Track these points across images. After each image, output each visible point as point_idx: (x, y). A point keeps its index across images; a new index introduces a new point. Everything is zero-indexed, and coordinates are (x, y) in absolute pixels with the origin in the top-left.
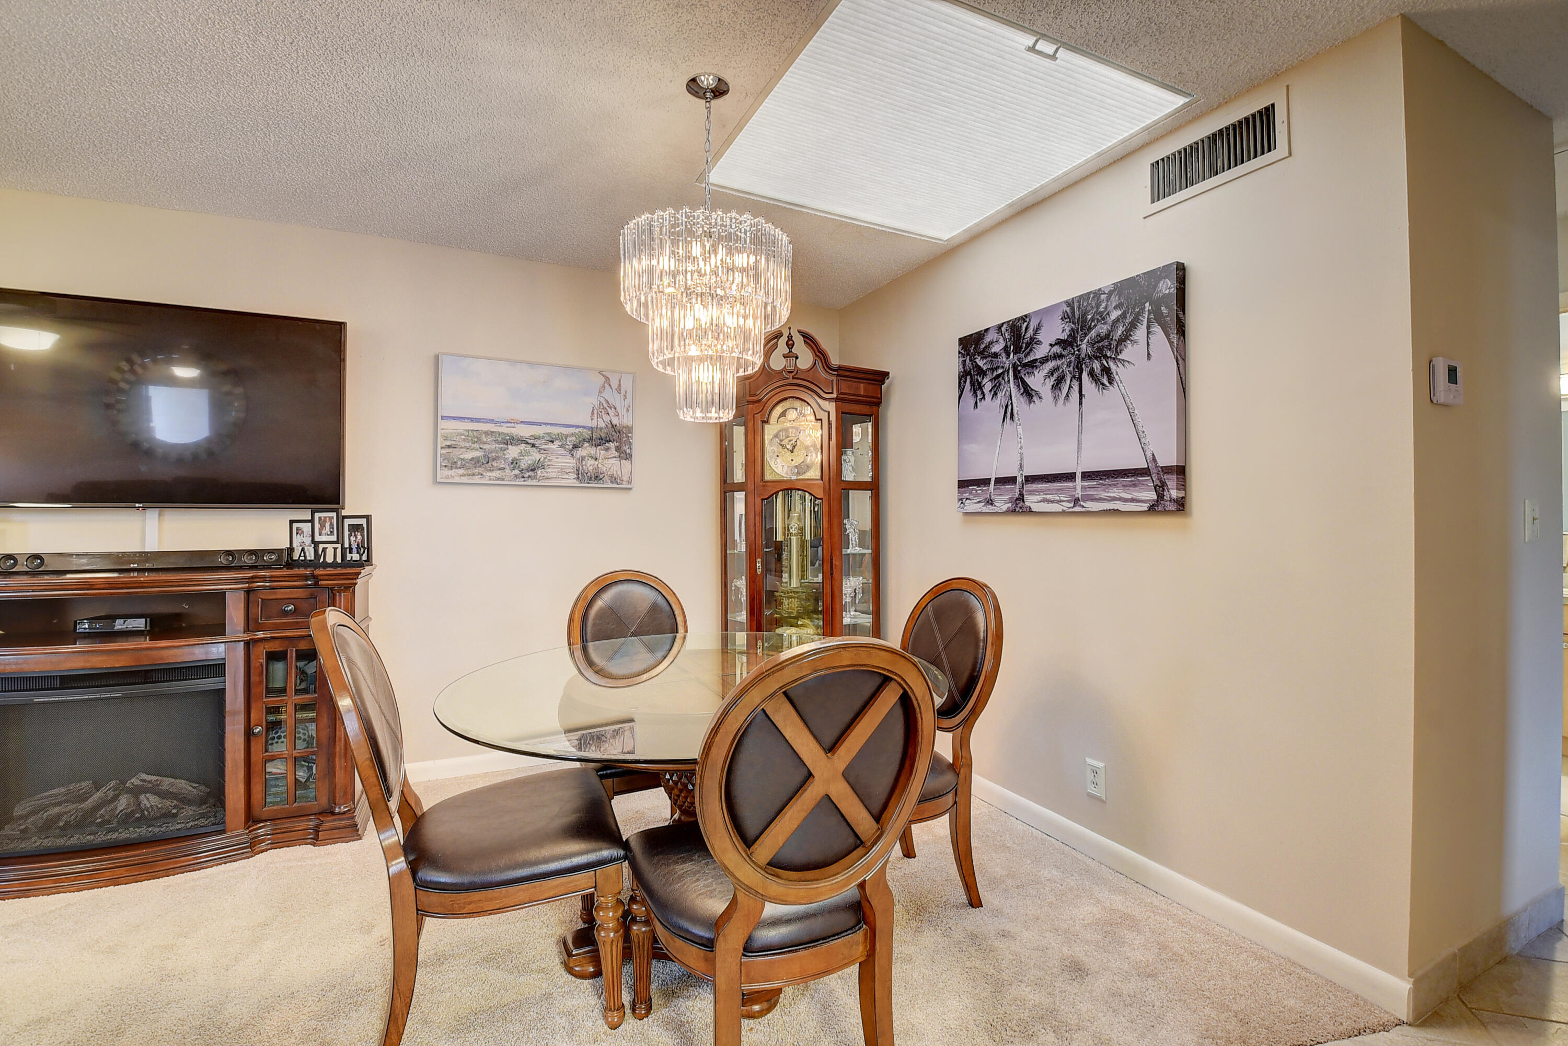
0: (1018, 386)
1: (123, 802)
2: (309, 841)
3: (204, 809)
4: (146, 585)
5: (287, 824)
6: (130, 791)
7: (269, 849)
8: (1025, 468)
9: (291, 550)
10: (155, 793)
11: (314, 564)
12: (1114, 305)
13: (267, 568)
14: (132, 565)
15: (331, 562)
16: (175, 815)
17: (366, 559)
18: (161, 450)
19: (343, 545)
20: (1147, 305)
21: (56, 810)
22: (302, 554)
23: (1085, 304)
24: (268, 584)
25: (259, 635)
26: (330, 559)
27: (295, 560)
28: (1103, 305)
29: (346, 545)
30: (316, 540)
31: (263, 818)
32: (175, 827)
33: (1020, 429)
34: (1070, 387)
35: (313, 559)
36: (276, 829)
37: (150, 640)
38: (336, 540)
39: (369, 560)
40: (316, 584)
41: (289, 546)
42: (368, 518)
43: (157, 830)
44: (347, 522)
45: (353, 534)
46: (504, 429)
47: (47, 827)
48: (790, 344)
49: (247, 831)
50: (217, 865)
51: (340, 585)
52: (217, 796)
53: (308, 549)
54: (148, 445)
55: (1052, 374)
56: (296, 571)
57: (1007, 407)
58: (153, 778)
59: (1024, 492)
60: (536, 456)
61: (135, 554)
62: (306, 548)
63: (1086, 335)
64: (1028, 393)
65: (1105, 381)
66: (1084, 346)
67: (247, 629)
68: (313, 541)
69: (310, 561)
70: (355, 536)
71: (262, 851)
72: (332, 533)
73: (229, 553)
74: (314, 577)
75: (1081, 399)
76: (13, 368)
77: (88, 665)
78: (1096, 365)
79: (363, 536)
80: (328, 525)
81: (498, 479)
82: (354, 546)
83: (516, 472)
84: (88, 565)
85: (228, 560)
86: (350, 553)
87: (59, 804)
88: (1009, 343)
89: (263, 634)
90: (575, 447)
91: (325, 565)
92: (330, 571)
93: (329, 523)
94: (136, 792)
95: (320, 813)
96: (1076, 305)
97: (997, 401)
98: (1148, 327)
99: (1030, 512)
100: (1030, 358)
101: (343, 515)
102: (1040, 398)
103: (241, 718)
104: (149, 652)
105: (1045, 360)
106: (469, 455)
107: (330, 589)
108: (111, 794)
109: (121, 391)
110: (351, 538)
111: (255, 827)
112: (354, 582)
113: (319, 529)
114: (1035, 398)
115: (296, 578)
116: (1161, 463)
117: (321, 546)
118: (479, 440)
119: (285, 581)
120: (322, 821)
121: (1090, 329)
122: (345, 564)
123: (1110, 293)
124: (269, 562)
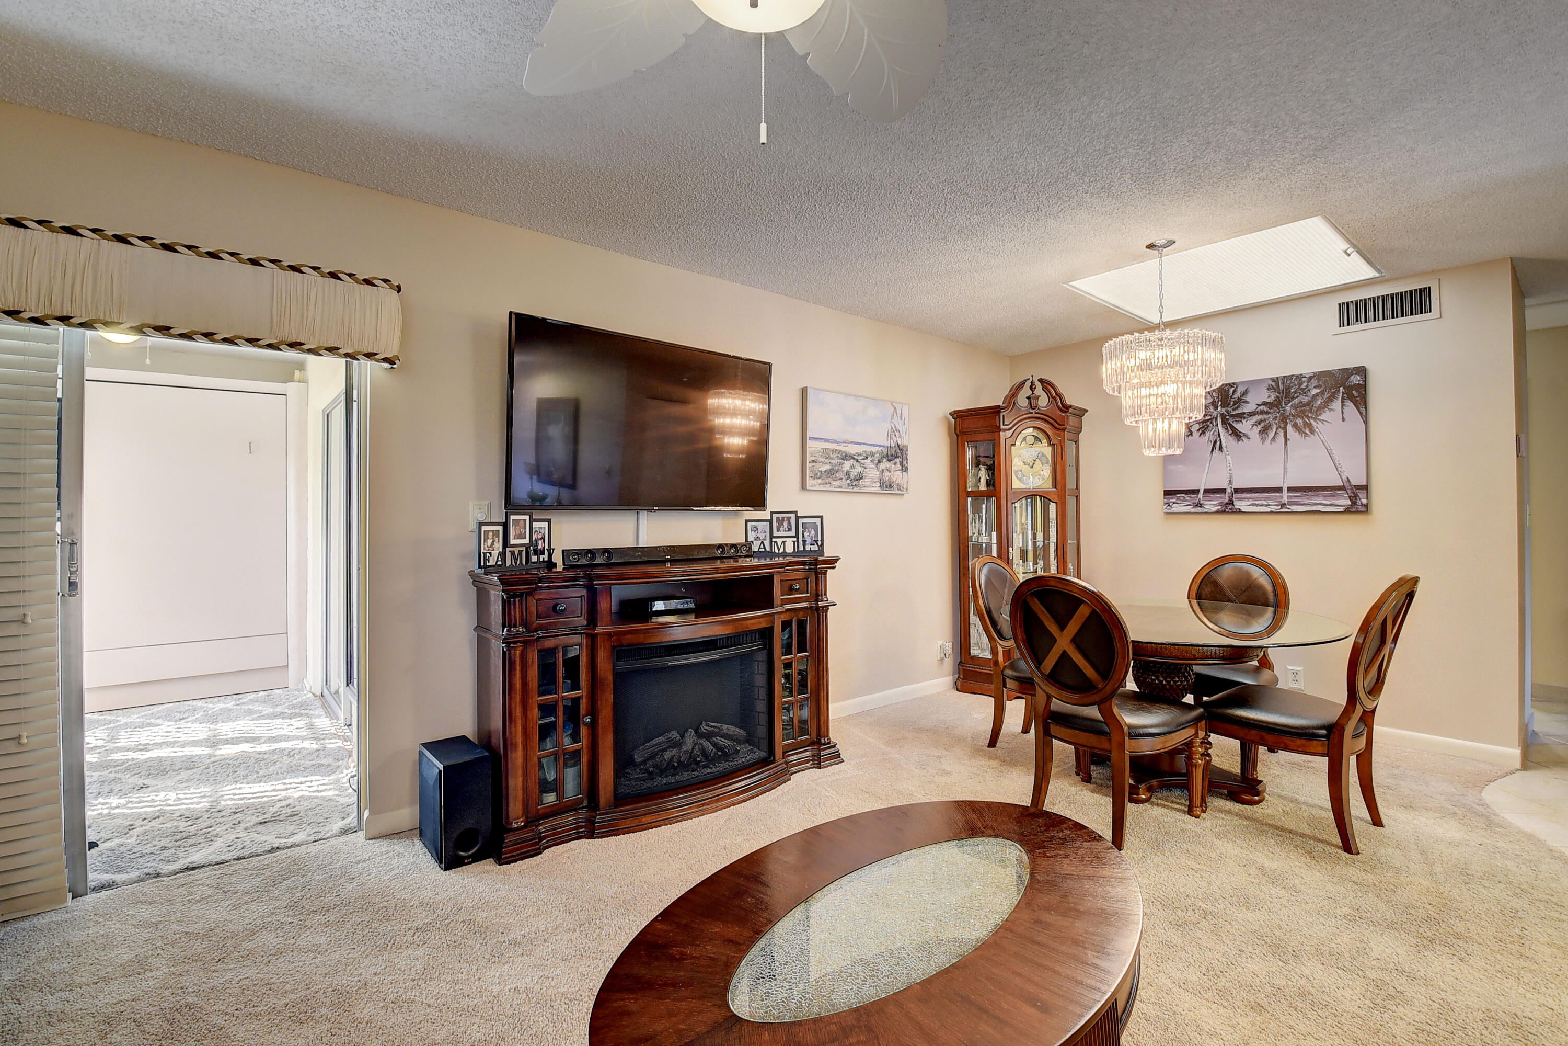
0: (1227, 429)
8: (1234, 483)
12: (1313, 386)
20: (1341, 388)
22: (760, 547)
23: (1289, 382)
26: (789, 550)
28: (1305, 384)
29: (801, 539)
30: (775, 535)
33: (1229, 458)
34: (1276, 433)
35: (772, 550)
38: (791, 535)
45: (807, 530)
46: (841, 448)
48: (1032, 388)
53: (766, 542)
55: (1259, 424)
57: (1215, 442)
59: (1234, 499)
60: (859, 469)
62: (762, 540)
63: (1289, 402)
64: (1237, 435)
65: (1307, 432)
66: (1288, 409)
68: (771, 536)
69: (770, 551)
70: (809, 531)
72: (788, 529)
73: (720, 546)
75: (1286, 444)
78: (1299, 421)
79: (815, 532)
80: (786, 524)
81: (839, 487)
82: (808, 540)
83: (849, 481)
85: (721, 552)
86: (804, 544)
88: (1217, 400)
90: (879, 462)
91: (780, 553)
93: (787, 522)
96: (1280, 382)
97: (1205, 438)
98: (1342, 402)
99: (1240, 512)
100: (1237, 412)
102: (1249, 438)
105: (1251, 414)
106: (823, 469)
107: (816, 572)
110: (805, 533)
113: (777, 527)
114: (1243, 438)
116: (1354, 483)
117: (780, 540)
118: (828, 457)
119: (796, 566)
121: (1293, 398)
123: (1310, 378)
124: (743, 553)
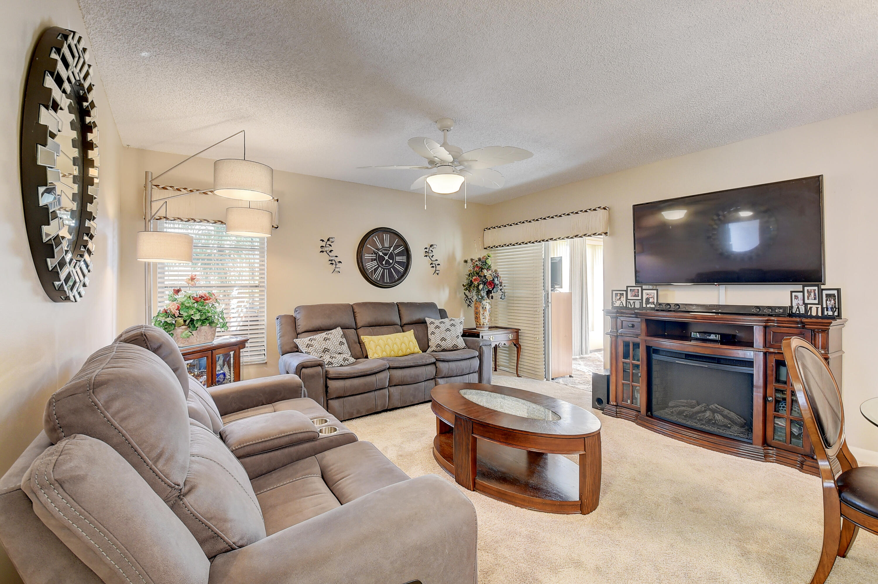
1: (708, 414)
2: (798, 467)
3: (742, 430)
4: (717, 319)
5: (785, 453)
6: (710, 410)
7: (774, 462)
9: (791, 307)
10: (721, 415)
11: (805, 316)
13: (777, 316)
14: (713, 311)
15: (815, 315)
16: (729, 428)
17: (837, 315)
18: (733, 256)
19: (822, 306)
21: (683, 408)
22: (798, 310)
24: (776, 324)
25: (771, 350)
26: (814, 314)
27: (794, 313)
29: (825, 306)
30: (806, 302)
31: (772, 446)
32: (727, 433)
35: (804, 313)
36: (779, 454)
37: (720, 344)
38: (817, 303)
39: (839, 316)
40: (803, 327)
41: (790, 305)
42: (839, 290)
43: (721, 431)
44: (825, 293)
45: (829, 300)
47: (680, 413)
49: (763, 448)
50: (747, 458)
51: (819, 329)
52: (748, 426)
53: (801, 307)
54: (727, 254)
56: (794, 319)
58: (721, 408)
61: (714, 305)
62: (800, 307)
67: (765, 346)
68: (804, 303)
69: (802, 314)
71: (771, 462)
72: (815, 299)
73: (757, 307)
74: (802, 322)
76: (671, 228)
77: (695, 351)
79: (834, 300)
80: (812, 294)
82: (830, 306)
84: (696, 309)
85: (757, 311)
86: (827, 310)
87: (684, 406)
89: (774, 350)
91: (811, 317)
92: (814, 320)
93: (813, 293)
94: (714, 411)
95: (805, 455)
101: (822, 288)
103: (761, 390)
104: (718, 349)
107: (813, 330)
108: (703, 409)
109: (714, 229)
110: (828, 302)
111: (767, 448)
112: (828, 327)
113: (808, 296)
115: (792, 323)
117: (809, 306)
119: (785, 323)
120: (806, 460)
122: (824, 317)
124: (778, 313)
